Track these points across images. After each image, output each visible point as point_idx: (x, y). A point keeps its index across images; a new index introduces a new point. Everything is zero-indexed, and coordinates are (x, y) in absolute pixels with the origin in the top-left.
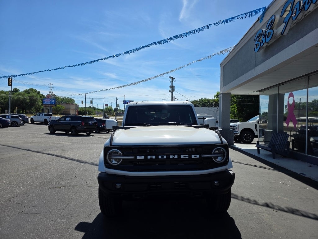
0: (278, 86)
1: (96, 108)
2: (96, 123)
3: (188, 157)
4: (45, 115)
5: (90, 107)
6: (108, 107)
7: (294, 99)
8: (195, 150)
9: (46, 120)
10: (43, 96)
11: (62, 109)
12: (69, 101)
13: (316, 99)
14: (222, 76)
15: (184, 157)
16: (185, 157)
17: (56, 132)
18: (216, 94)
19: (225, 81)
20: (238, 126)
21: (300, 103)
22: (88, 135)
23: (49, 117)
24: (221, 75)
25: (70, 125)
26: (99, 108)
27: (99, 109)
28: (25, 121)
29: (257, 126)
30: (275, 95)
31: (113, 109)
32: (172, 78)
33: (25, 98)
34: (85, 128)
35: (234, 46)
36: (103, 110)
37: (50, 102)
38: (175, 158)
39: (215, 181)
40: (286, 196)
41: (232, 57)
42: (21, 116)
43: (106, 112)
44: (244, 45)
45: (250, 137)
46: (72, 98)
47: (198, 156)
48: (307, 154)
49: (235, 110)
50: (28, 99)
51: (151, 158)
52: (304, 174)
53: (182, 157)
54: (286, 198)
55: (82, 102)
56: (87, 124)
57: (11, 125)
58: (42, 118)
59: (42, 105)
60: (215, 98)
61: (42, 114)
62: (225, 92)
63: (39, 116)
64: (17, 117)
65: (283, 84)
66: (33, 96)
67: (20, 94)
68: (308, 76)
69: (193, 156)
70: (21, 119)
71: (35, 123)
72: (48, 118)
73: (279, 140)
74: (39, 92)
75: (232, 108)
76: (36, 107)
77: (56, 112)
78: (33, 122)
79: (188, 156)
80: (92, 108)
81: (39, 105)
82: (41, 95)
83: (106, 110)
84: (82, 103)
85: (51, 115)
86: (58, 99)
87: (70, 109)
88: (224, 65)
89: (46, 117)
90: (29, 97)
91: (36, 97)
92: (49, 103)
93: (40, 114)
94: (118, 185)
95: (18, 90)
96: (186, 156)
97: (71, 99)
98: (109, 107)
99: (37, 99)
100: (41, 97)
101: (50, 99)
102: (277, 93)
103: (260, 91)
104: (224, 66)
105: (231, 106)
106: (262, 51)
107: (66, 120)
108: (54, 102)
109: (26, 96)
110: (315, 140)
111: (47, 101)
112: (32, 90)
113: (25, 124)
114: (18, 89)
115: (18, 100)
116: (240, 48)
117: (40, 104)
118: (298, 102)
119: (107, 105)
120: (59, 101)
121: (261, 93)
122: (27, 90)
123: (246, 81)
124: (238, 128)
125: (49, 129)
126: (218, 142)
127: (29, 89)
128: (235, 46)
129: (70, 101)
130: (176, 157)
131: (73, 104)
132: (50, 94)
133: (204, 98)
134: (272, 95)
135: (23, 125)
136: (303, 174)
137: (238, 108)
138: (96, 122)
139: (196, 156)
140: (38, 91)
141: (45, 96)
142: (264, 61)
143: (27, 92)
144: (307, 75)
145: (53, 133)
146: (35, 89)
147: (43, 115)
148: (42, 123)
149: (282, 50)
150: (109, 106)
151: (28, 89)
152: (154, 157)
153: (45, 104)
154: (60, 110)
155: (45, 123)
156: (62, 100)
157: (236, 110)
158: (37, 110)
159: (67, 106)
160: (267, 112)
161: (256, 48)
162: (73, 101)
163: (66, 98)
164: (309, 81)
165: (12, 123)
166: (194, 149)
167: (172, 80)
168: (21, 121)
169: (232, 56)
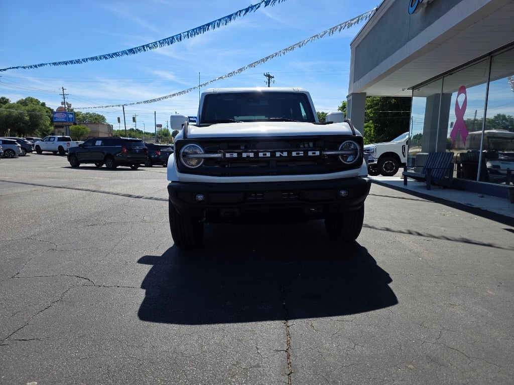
0: (442, 77)
1: (142, 131)
2: (145, 150)
3: (302, 155)
4: (59, 139)
5: (133, 129)
6: (163, 130)
7: (466, 96)
8: (314, 145)
9: (61, 148)
10: (52, 110)
11: (85, 132)
12: (96, 119)
13: (501, 114)
14: (353, 65)
15: (297, 154)
16: (299, 154)
17: (81, 165)
18: (341, 105)
19: (358, 73)
20: (376, 149)
21: (475, 120)
22: (135, 169)
23: (67, 142)
24: (351, 64)
25: (104, 153)
26: (146, 131)
27: (147, 134)
28: (27, 150)
29: (404, 148)
30: (437, 95)
31: (171, 133)
32: (269, 77)
33: (21, 114)
34: (128, 158)
35: (375, 9)
36: (153, 134)
37: (66, 118)
38: (283, 155)
39: (343, 189)
40: (443, 226)
41: (371, 30)
42: (19, 141)
43: (159, 138)
44: (392, 6)
45: (394, 166)
46: (101, 114)
47: (318, 153)
48: (480, 180)
49: (370, 130)
50: (27, 114)
51: (248, 157)
52: (473, 204)
53: (294, 154)
54: (442, 228)
55: (119, 119)
56: (130, 151)
57: (4, 155)
58: (55, 145)
59: (51, 125)
60: (340, 112)
61: (54, 137)
62: (358, 91)
63: (49, 140)
64: (13, 143)
65: (450, 73)
66: (34, 110)
67: (12, 107)
68: (491, 57)
69: (310, 153)
70: (19, 145)
71: (43, 152)
72: (64, 145)
73: (438, 163)
74: (43, 104)
75: (367, 127)
76: (42, 128)
77: (76, 136)
78: (39, 151)
79: (303, 152)
80: (135, 131)
81: (45, 126)
82: (47, 109)
83: (160, 134)
84: (119, 121)
85: (68, 140)
86: (78, 115)
87: (98, 132)
88: (356, 46)
89: (62, 143)
90: (28, 111)
91: (39, 111)
92: (63, 120)
93: (50, 138)
94: (200, 197)
95: (8, 100)
96: (300, 152)
97: (99, 116)
98: (165, 129)
99: (42, 115)
100: (47, 112)
101: (66, 113)
102: (440, 92)
103: (413, 88)
104: (356, 48)
105: (366, 124)
106: (421, 11)
107: (96, 144)
108: (72, 118)
109: (23, 109)
110: (494, 166)
111: (60, 117)
112: (30, 100)
113: (27, 154)
114: (7, 98)
115: (9, 116)
116: (386, 10)
117: (48, 123)
118: (472, 118)
119: (160, 126)
120: (79, 119)
121: (416, 91)
122: (22, 100)
123: (391, 68)
124: (375, 152)
125: (69, 160)
126: (348, 133)
127: (26, 99)
128: (377, 10)
129: (98, 120)
130: (285, 154)
131: (103, 124)
132: (64, 106)
133: (321, 112)
134: (431, 96)
135: (24, 156)
136: (470, 204)
137: (375, 127)
138: (146, 147)
139: (314, 153)
140: (41, 102)
141: (55, 110)
142: (423, 29)
143: (23, 103)
144: (490, 54)
145: (75, 165)
146: (36, 98)
147: (56, 139)
148: (55, 153)
149: (454, 6)
150: (163, 127)
151: (24, 99)
152: (252, 155)
153: (56, 122)
154: (82, 134)
155: (61, 152)
156: (84, 118)
157: (372, 131)
158: (43, 133)
159: (94, 127)
160: (420, 134)
161: (411, 6)
162: (103, 119)
163: (90, 115)
164: (493, 64)
165: (5, 151)
166: (311, 144)
167: (269, 80)
168: (20, 149)
169: (371, 27)
